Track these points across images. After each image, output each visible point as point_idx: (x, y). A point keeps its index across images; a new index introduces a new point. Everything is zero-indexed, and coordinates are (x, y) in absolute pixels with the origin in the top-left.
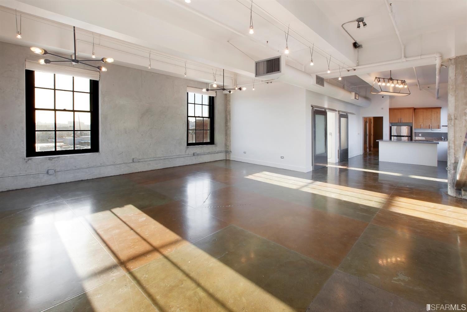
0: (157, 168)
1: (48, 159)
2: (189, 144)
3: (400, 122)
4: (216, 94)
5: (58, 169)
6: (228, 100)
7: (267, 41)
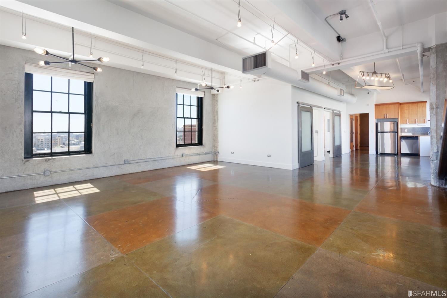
0: (148, 170)
1: (44, 160)
2: (178, 146)
3: (385, 118)
4: (204, 95)
5: (53, 170)
6: (216, 100)
7: (254, 38)
